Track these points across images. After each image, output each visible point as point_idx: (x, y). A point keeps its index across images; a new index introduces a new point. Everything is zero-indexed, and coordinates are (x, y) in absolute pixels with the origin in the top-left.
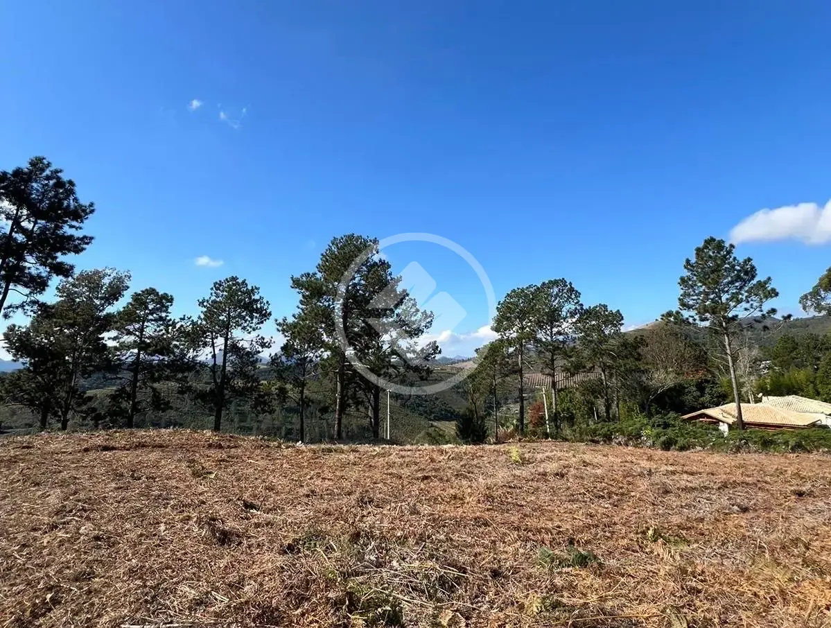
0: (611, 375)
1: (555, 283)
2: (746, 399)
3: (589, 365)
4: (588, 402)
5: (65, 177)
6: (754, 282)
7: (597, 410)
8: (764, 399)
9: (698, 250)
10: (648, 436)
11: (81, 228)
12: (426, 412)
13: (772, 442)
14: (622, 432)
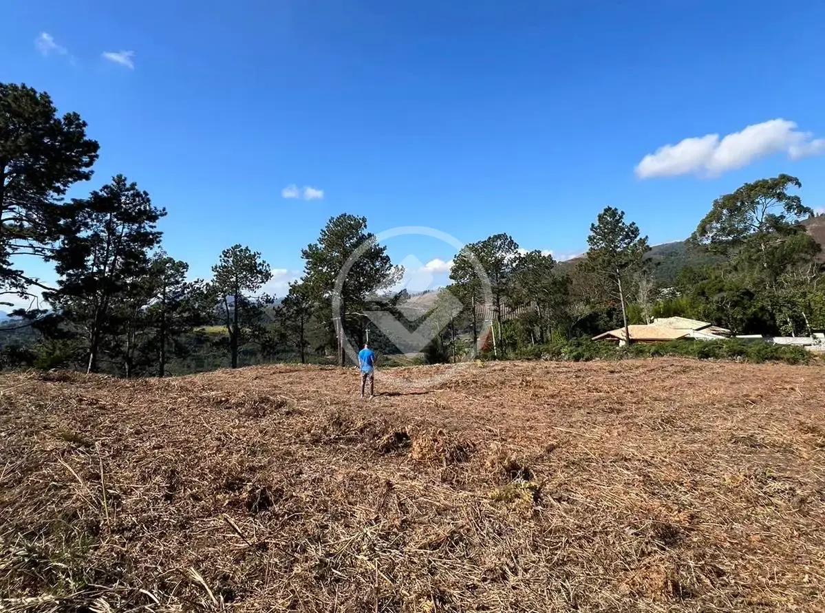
0: (544, 307)
1: (498, 237)
2: (644, 321)
3: (527, 300)
4: (526, 331)
5: (140, 188)
6: (638, 238)
7: (534, 335)
8: (655, 320)
9: (600, 216)
10: (566, 353)
11: (155, 227)
12: (380, 347)
13: (642, 351)
14: (547, 351)
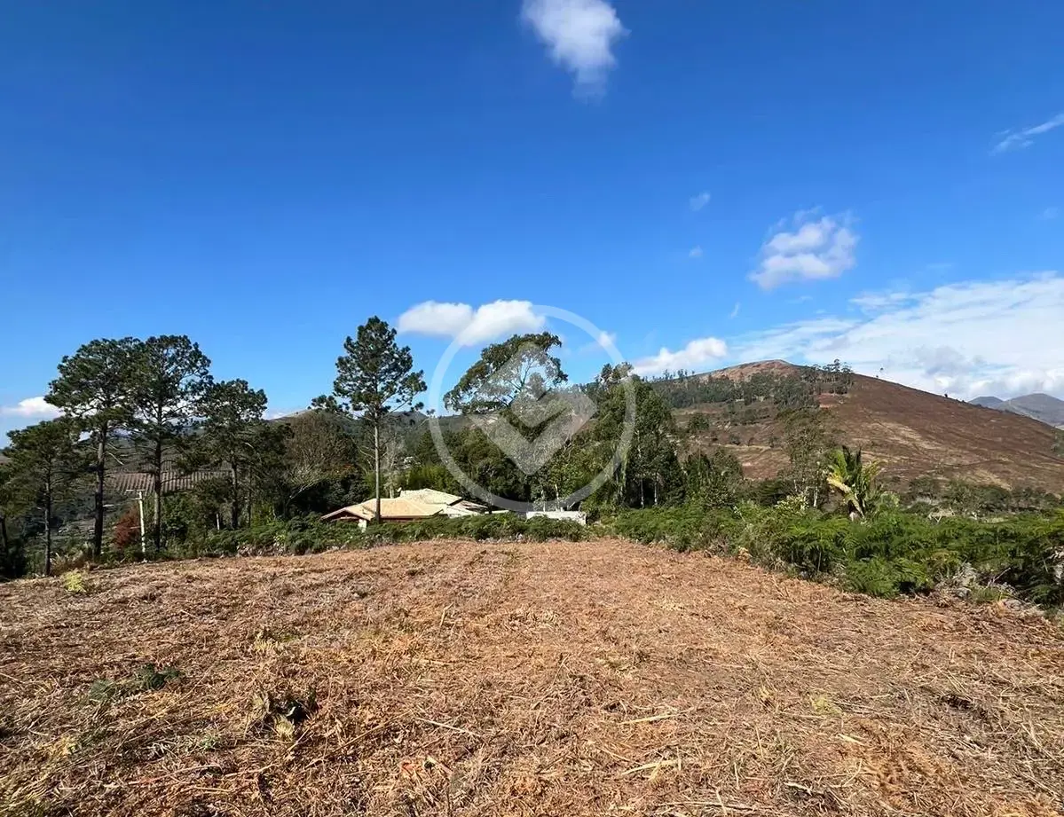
0: (244, 473)
1: (173, 341)
3: (214, 459)
4: (208, 508)
7: (221, 518)
8: (403, 493)
9: (361, 328)
10: (282, 542)
13: (402, 534)
14: (250, 540)
